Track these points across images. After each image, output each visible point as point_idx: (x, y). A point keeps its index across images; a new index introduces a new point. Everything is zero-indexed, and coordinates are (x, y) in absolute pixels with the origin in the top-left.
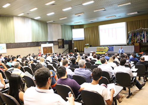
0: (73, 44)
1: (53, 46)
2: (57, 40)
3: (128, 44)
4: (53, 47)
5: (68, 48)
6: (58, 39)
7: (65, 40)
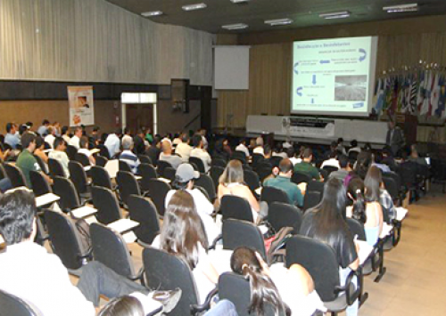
0: (216, 99)
1: (158, 103)
2: (169, 82)
3: (373, 116)
4: (155, 106)
5: (199, 112)
6: (173, 80)
7: (192, 83)
